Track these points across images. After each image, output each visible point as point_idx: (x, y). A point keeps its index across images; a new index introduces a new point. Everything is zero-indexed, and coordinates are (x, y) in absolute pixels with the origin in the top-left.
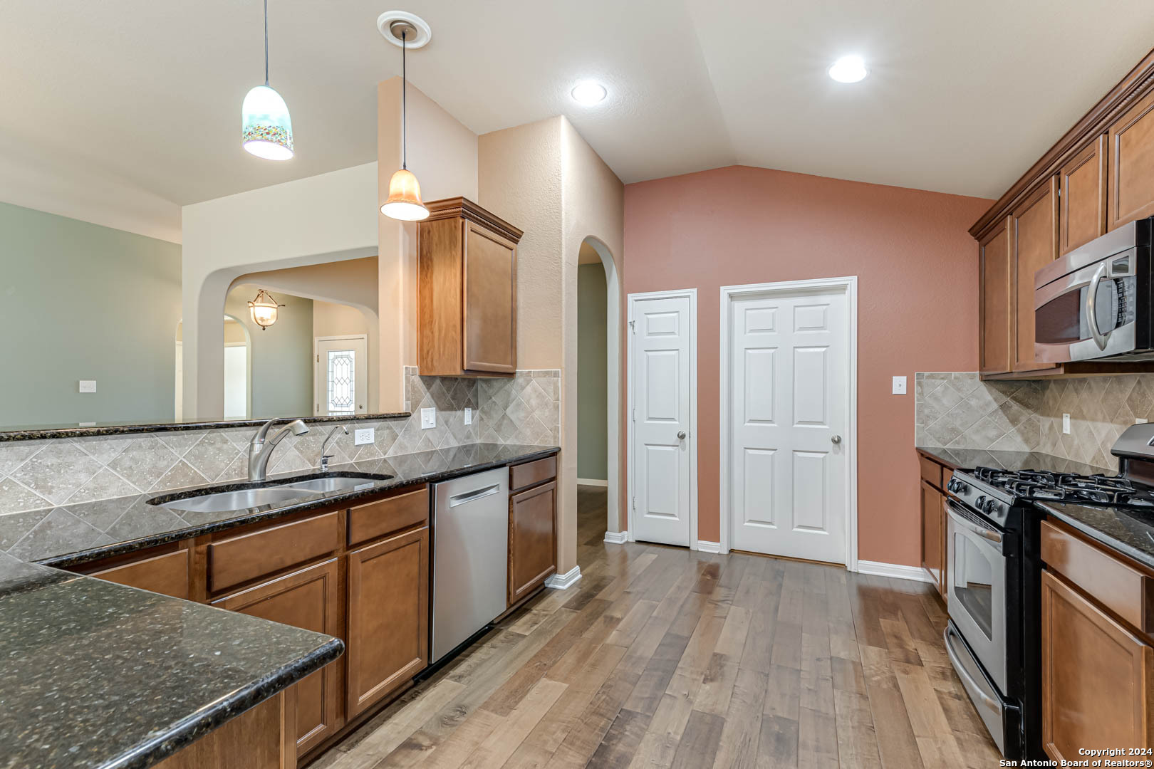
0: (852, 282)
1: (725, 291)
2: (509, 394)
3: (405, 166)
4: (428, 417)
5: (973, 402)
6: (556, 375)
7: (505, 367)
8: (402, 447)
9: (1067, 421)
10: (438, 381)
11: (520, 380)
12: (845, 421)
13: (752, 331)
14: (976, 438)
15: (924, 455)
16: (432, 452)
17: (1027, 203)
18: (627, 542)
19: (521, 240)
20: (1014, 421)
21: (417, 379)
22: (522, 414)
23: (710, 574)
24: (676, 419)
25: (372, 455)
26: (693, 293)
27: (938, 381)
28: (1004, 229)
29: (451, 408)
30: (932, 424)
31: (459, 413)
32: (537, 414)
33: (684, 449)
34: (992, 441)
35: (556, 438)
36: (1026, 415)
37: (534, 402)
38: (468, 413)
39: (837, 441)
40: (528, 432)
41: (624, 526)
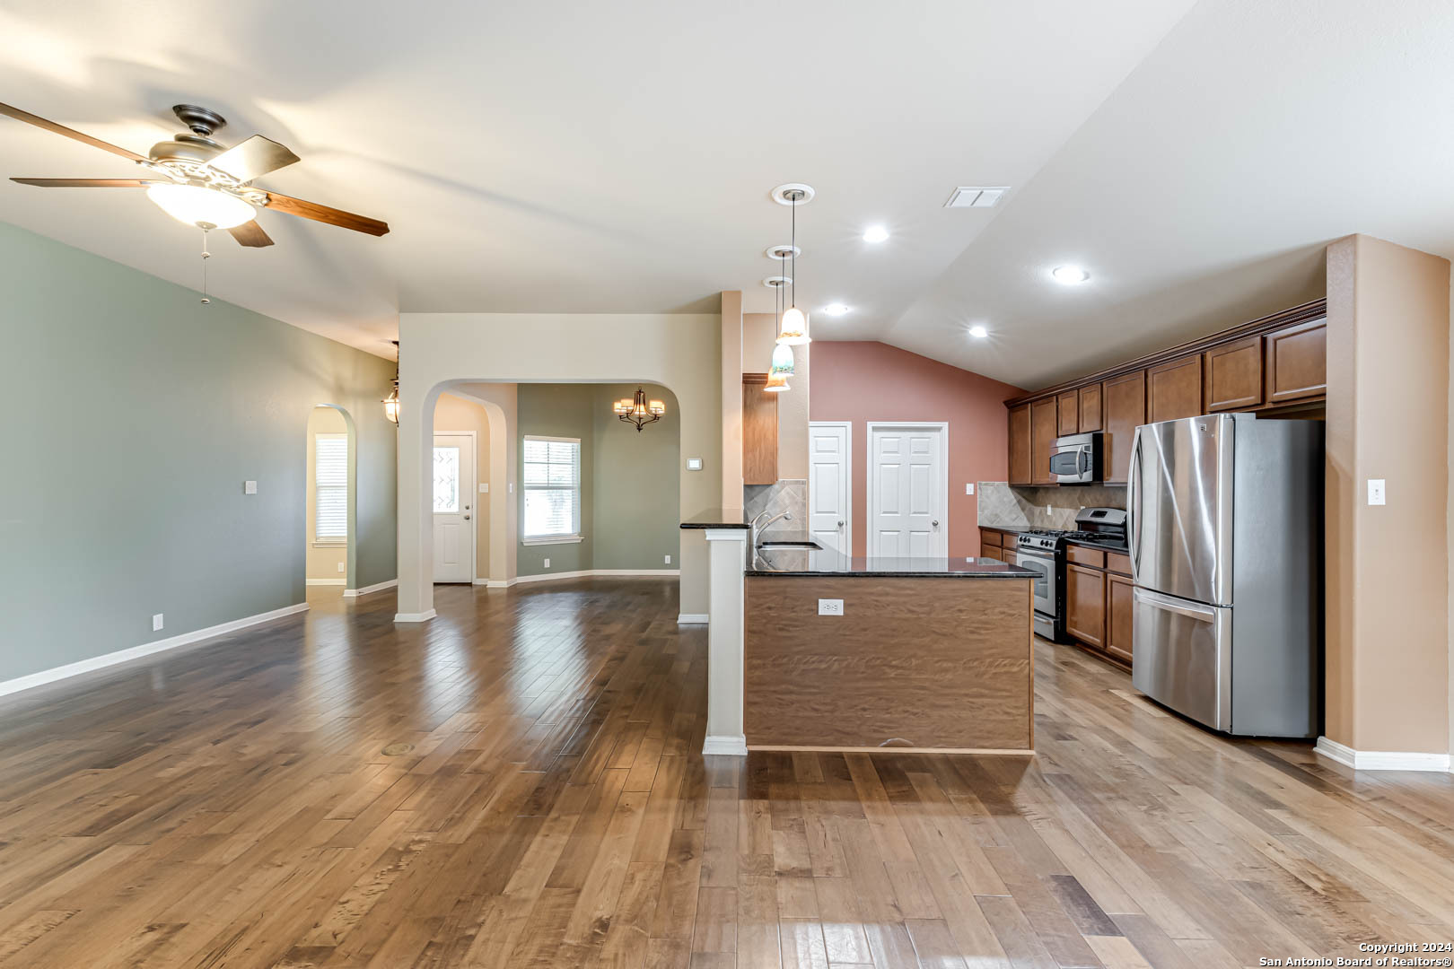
0: (945, 425)
1: (870, 425)
5: (1005, 499)
6: (803, 483)
9: (1049, 508)
11: (777, 488)
12: (940, 511)
13: (884, 452)
14: (1007, 519)
15: (982, 529)
17: (1040, 402)
20: (1023, 509)
22: (778, 510)
24: (838, 513)
26: (849, 424)
27: (989, 487)
28: (1027, 408)
30: (986, 512)
33: (842, 533)
34: (1014, 520)
36: (1029, 506)
37: (787, 502)
39: (935, 524)
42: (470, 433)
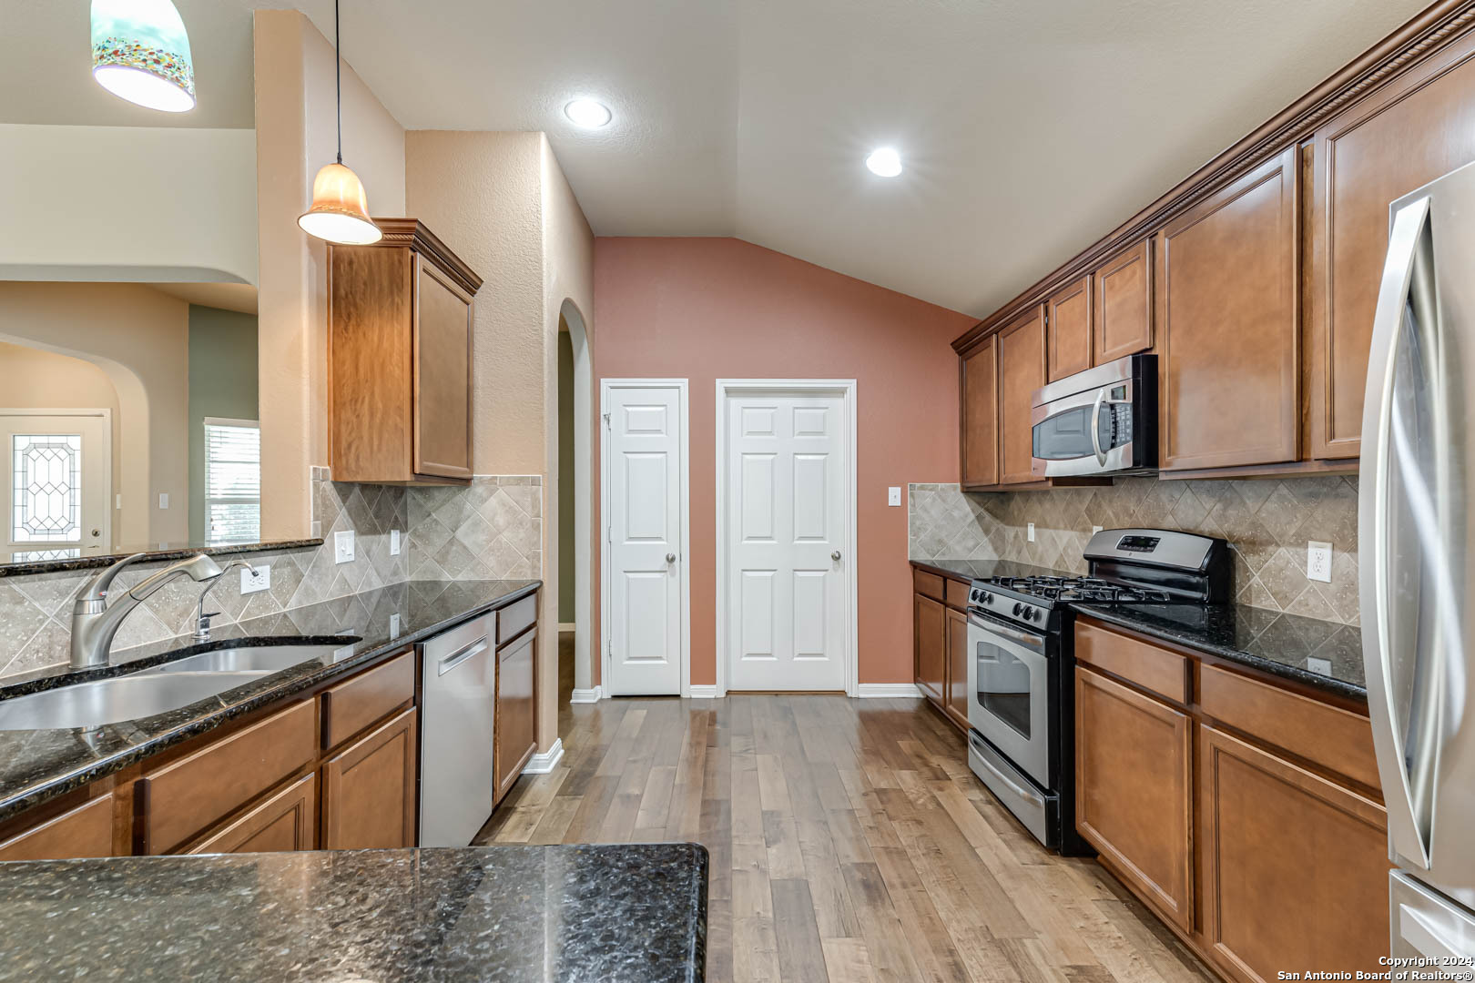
0: (851, 385)
1: (721, 384)
2: (460, 511)
3: (339, 159)
4: (344, 545)
5: (956, 514)
6: (535, 482)
7: (458, 470)
8: (308, 592)
9: (1031, 530)
10: (357, 490)
11: (478, 489)
12: (845, 537)
13: (749, 433)
14: (958, 548)
15: (915, 566)
16: (350, 599)
17: (1014, 325)
18: (601, 700)
19: (478, 292)
20: (987, 532)
21: (328, 486)
22: (482, 538)
23: (706, 724)
24: (664, 537)
25: (266, 608)
26: (684, 383)
27: (927, 492)
28: (989, 346)
29: (373, 531)
30: (922, 536)
31: (384, 537)
32: (505, 537)
33: (673, 575)
34: (970, 550)
35: (534, 567)
36: (996, 525)
37: (500, 520)
38: (395, 536)
39: (836, 558)
40: (491, 562)
41: (597, 679)
42: (97, 411)
